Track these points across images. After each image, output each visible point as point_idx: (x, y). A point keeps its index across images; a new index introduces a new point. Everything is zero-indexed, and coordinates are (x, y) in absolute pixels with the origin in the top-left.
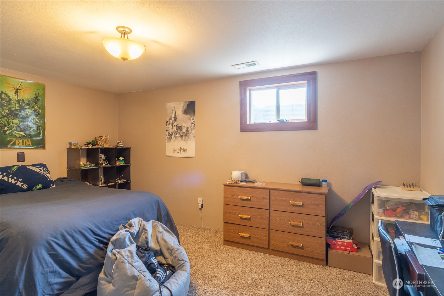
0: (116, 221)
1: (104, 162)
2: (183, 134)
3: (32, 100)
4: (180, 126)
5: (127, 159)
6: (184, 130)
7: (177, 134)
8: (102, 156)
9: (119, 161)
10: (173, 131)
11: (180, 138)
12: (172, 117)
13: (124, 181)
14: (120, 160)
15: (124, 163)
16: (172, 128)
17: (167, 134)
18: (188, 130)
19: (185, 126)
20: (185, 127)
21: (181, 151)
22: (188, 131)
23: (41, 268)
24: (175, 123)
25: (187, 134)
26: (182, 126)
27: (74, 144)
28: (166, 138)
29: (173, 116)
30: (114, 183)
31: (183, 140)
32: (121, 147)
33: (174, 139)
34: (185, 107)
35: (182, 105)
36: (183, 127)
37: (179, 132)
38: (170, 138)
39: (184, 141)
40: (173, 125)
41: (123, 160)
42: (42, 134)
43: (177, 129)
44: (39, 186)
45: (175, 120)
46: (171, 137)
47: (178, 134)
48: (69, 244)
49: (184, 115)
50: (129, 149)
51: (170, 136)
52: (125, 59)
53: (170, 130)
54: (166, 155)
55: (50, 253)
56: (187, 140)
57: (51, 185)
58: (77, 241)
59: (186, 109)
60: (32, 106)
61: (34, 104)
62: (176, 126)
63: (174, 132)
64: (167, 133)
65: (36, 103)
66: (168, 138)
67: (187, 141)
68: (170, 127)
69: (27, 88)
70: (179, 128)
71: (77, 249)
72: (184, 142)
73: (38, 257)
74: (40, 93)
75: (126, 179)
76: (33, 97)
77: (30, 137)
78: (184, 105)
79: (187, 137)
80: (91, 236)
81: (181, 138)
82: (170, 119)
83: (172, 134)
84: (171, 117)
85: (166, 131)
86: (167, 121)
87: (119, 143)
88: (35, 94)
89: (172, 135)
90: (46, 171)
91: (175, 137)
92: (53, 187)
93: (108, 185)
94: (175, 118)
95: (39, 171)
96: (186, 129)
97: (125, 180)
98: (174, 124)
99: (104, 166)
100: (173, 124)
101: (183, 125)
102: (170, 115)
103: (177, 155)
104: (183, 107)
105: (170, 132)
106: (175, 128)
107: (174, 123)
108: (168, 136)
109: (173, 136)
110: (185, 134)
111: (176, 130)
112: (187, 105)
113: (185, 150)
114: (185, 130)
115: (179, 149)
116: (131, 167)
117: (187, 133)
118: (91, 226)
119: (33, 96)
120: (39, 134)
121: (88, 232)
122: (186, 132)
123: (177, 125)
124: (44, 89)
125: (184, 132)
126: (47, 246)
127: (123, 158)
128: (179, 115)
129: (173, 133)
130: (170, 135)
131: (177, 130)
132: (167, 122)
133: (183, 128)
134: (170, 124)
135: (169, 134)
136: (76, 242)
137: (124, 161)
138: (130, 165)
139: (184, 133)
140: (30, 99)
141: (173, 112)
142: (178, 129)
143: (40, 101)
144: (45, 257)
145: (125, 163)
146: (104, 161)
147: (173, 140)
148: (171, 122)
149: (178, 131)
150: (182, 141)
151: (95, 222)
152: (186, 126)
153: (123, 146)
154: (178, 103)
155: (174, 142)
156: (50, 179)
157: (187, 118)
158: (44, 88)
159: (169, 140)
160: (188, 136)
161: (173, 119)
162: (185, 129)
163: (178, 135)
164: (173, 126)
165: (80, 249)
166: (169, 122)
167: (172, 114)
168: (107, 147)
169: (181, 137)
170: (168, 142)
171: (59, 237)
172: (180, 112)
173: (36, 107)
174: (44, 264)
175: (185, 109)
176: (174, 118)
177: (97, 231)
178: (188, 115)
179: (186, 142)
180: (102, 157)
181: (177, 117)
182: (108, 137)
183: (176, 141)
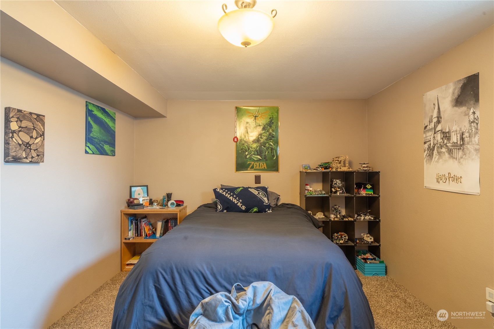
0: (242, 276)
1: (339, 190)
2: (453, 146)
3: (267, 124)
4: (447, 131)
5: (376, 187)
6: (454, 138)
7: (441, 147)
8: (338, 182)
9: (366, 190)
10: (436, 141)
11: (447, 155)
12: (434, 117)
13: (371, 219)
14: (367, 188)
15: (372, 194)
16: (434, 137)
17: (427, 149)
18: (464, 136)
19: (456, 131)
20: (458, 132)
21: (451, 179)
22: (462, 139)
23: (143, 297)
24: (439, 128)
25: (461, 145)
26: (451, 131)
27: (305, 167)
28: (425, 156)
29: (435, 114)
30: (352, 219)
31: (453, 158)
32: (365, 170)
33: (437, 157)
34: (457, 92)
35: (451, 90)
36: (453, 133)
37: (446, 143)
38: (431, 155)
39: (454, 160)
40: (435, 131)
41: (371, 189)
42: (275, 157)
43: (442, 137)
44: (255, 209)
45: (439, 122)
46: (433, 154)
47: (445, 146)
48: (175, 284)
49: (455, 108)
50: (377, 173)
51: (431, 152)
52: (246, 44)
53: (430, 141)
54: (425, 186)
55: (155, 284)
56: (462, 158)
57: (267, 210)
58: (184, 283)
59: (459, 96)
60: (267, 130)
61: (268, 128)
62: (440, 132)
63: (437, 144)
64: (426, 146)
65: (271, 127)
66: (428, 156)
67: (461, 160)
68: (430, 135)
69: (263, 113)
70: (446, 135)
71: (180, 292)
72: (456, 162)
73: (144, 284)
74: (274, 116)
75: (374, 216)
76: (267, 122)
77: (265, 160)
78: (454, 89)
79: (461, 153)
80: (202, 283)
81: (449, 154)
82: (431, 121)
83: (434, 147)
84: (432, 116)
85: (425, 143)
86: (426, 125)
87: (363, 165)
88: (270, 118)
89: (433, 150)
90: (263, 195)
91: (439, 153)
92: (269, 211)
93: (343, 220)
94: (439, 117)
95: (257, 194)
96: (459, 135)
97: (372, 217)
98: (437, 130)
99: (338, 194)
100: (435, 129)
101: (454, 128)
102: (430, 114)
103: (442, 186)
104: (453, 93)
105: (430, 144)
106: (439, 137)
107: (437, 127)
108: (427, 151)
109: (435, 152)
110: (457, 146)
111: (440, 141)
112: (461, 88)
113: (457, 179)
114: (457, 139)
115: (447, 175)
116: (381, 199)
117: (462, 143)
118: (205, 271)
119: (268, 120)
120: (273, 157)
121: (199, 277)
122: (459, 143)
123: (441, 130)
124: (277, 112)
125: (455, 141)
126: (155, 276)
127: (370, 187)
128: (444, 111)
129: (435, 145)
130: (431, 149)
131: (442, 140)
132: (426, 127)
133: (453, 135)
134: (430, 130)
135: (429, 147)
136: (182, 284)
137: (372, 191)
138: (379, 197)
139: (455, 145)
140: (265, 124)
141: (434, 108)
142: (444, 137)
143: (275, 124)
144: (150, 287)
145: (374, 194)
146: (339, 188)
147: (435, 158)
148: (432, 125)
149: (444, 142)
150: (451, 161)
151: (213, 266)
152: (458, 129)
153: (367, 169)
154: (444, 87)
155: (437, 162)
156: (266, 203)
157: (461, 113)
158: (278, 110)
159: (428, 159)
160: (464, 149)
161: (435, 120)
162: (457, 136)
163: (444, 150)
164: (435, 133)
165: (185, 294)
166: (428, 128)
167: (433, 112)
168: (344, 170)
169: (450, 151)
170: (427, 164)
171: (168, 271)
172: (447, 105)
173: (271, 131)
174: (146, 294)
175: (456, 95)
176: (437, 118)
177: (210, 280)
178: (462, 107)
179: (459, 162)
180: (337, 184)
181: (442, 115)
182: (347, 157)
183: (441, 160)
